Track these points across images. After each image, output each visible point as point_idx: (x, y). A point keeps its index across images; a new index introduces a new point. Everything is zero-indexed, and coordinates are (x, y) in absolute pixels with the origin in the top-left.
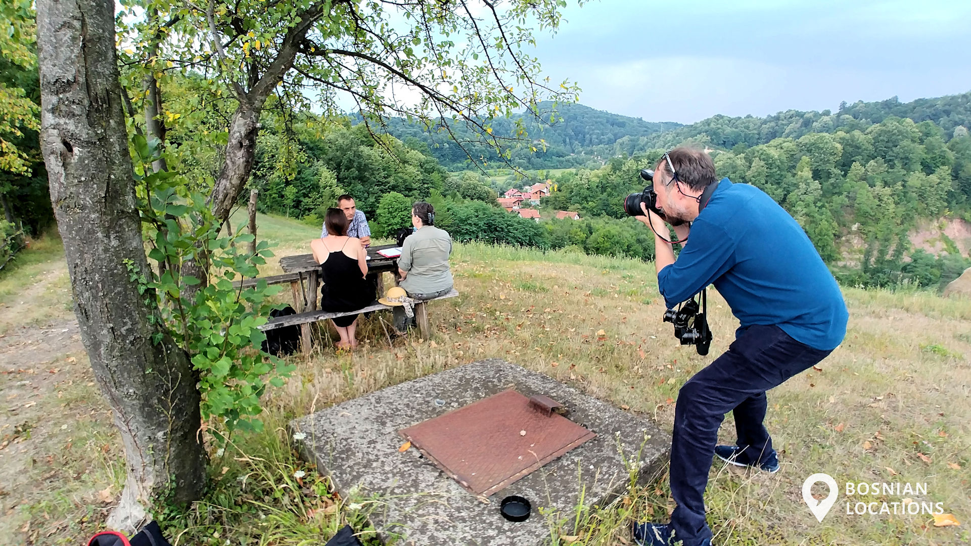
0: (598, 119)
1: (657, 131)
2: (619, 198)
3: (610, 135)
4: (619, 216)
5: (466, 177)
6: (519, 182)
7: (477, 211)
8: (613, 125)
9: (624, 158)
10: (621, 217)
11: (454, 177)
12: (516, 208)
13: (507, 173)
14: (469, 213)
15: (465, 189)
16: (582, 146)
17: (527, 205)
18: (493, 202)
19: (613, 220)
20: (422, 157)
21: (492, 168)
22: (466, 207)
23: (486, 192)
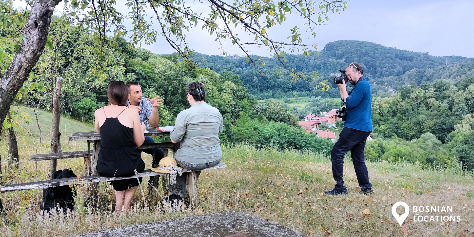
0: (388, 55)
1: (442, 64)
2: (408, 122)
3: (399, 68)
4: (409, 138)
5: (271, 103)
6: (316, 108)
7: (279, 131)
8: (401, 59)
9: (413, 87)
10: (411, 139)
11: (261, 103)
12: (314, 130)
13: (307, 100)
14: (272, 132)
15: (270, 113)
16: (374, 77)
17: (324, 128)
18: (294, 124)
19: (403, 141)
20: (235, 87)
21: (294, 96)
22: (270, 127)
23: (288, 116)
